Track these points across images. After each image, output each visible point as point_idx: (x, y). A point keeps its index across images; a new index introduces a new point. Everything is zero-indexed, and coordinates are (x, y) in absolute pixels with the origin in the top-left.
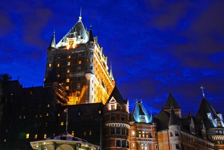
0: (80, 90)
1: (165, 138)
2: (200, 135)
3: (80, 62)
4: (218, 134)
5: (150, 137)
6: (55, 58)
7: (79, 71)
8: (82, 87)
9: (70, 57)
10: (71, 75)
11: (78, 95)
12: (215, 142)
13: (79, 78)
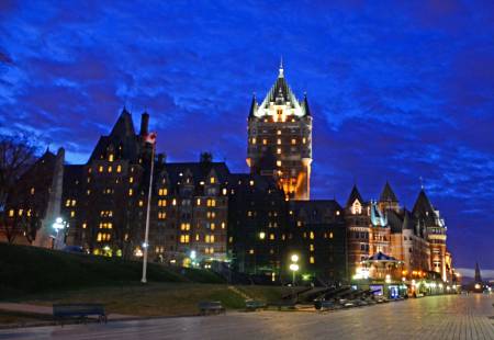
0: (296, 178)
1: (398, 241)
2: (422, 236)
3: (294, 141)
4: (435, 233)
5: (385, 239)
6: (260, 131)
7: (294, 153)
8: (298, 174)
9: (279, 133)
10: (284, 158)
11: (294, 184)
12: (430, 241)
13: (294, 162)
